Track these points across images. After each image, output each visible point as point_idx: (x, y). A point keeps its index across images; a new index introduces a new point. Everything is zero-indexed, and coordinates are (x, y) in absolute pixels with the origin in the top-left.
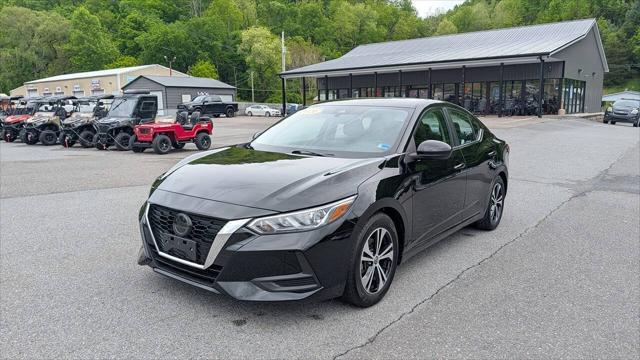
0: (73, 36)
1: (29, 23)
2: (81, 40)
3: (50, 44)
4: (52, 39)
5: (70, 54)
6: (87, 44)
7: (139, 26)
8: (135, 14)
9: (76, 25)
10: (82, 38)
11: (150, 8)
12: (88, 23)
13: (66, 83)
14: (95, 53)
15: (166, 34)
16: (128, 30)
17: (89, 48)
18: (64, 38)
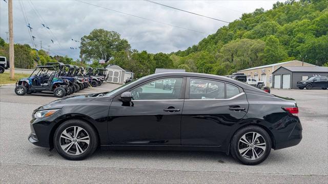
0: (265, 49)
1: (248, 45)
2: (268, 51)
3: (255, 53)
4: (256, 51)
5: (263, 57)
6: (271, 52)
7: (301, 41)
8: (300, 35)
9: (267, 44)
10: (269, 50)
11: (308, 31)
12: (273, 42)
13: (252, 71)
14: (274, 56)
15: (314, 43)
16: (294, 43)
17: (271, 54)
18: (262, 50)
